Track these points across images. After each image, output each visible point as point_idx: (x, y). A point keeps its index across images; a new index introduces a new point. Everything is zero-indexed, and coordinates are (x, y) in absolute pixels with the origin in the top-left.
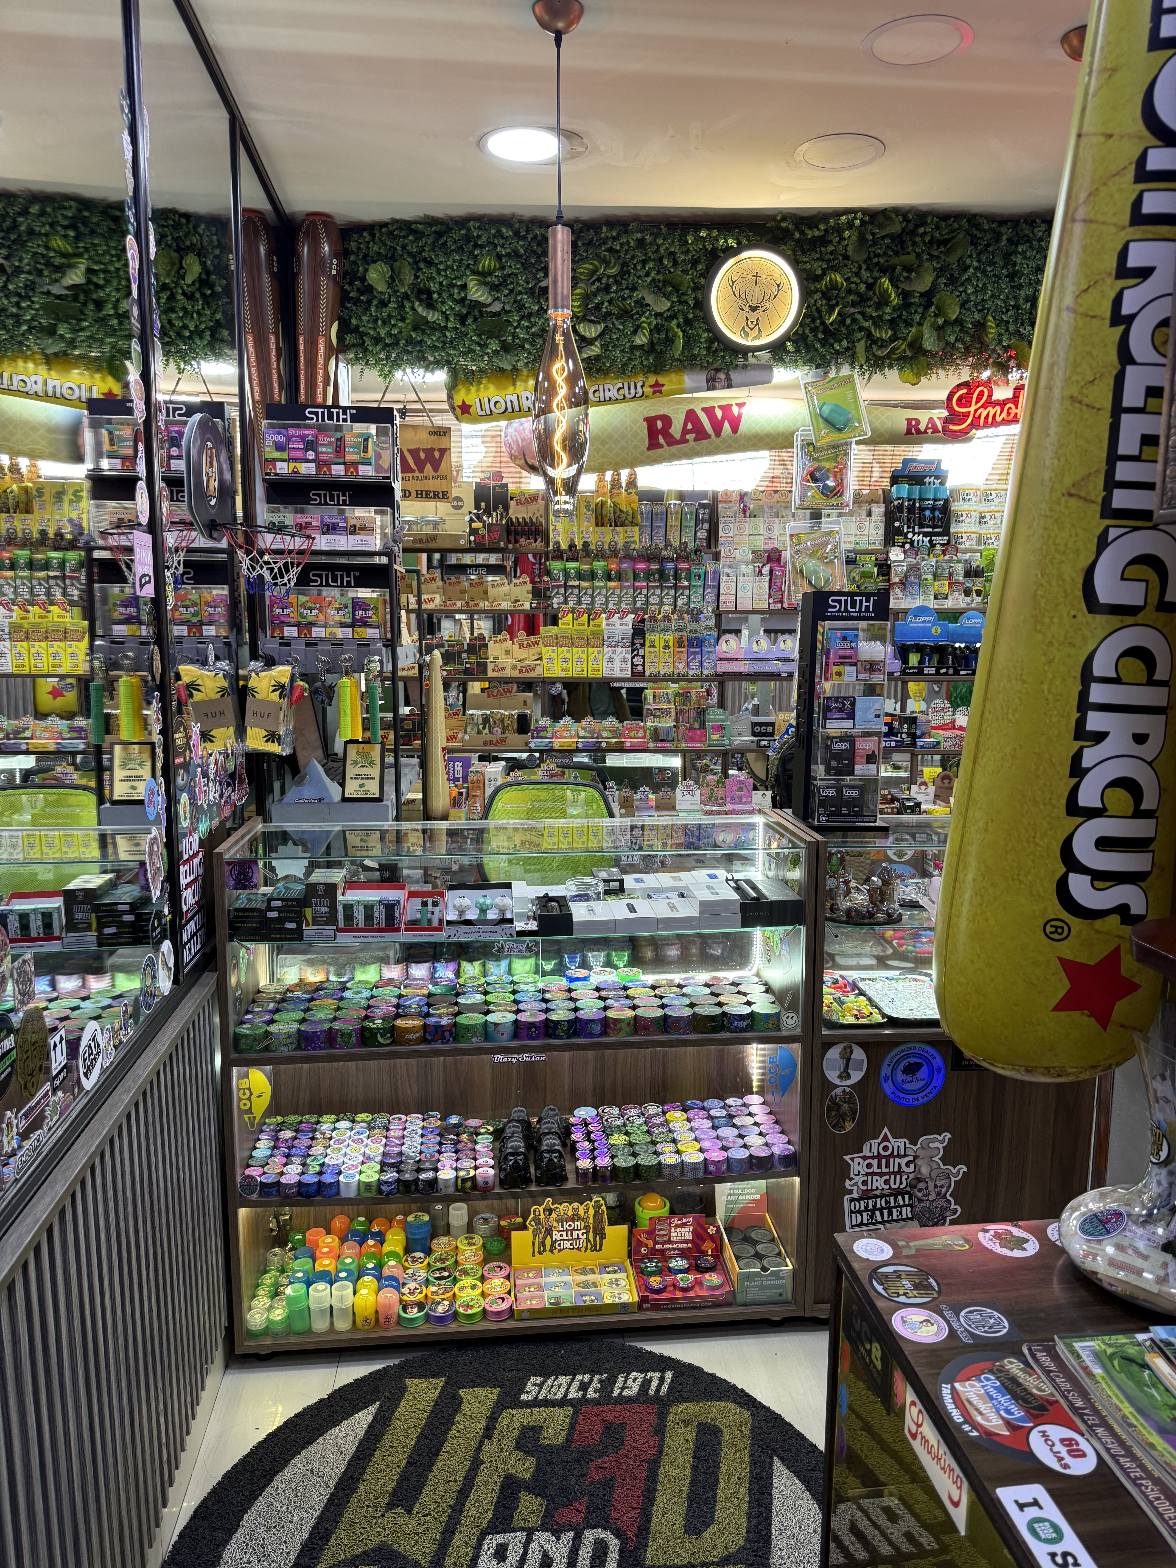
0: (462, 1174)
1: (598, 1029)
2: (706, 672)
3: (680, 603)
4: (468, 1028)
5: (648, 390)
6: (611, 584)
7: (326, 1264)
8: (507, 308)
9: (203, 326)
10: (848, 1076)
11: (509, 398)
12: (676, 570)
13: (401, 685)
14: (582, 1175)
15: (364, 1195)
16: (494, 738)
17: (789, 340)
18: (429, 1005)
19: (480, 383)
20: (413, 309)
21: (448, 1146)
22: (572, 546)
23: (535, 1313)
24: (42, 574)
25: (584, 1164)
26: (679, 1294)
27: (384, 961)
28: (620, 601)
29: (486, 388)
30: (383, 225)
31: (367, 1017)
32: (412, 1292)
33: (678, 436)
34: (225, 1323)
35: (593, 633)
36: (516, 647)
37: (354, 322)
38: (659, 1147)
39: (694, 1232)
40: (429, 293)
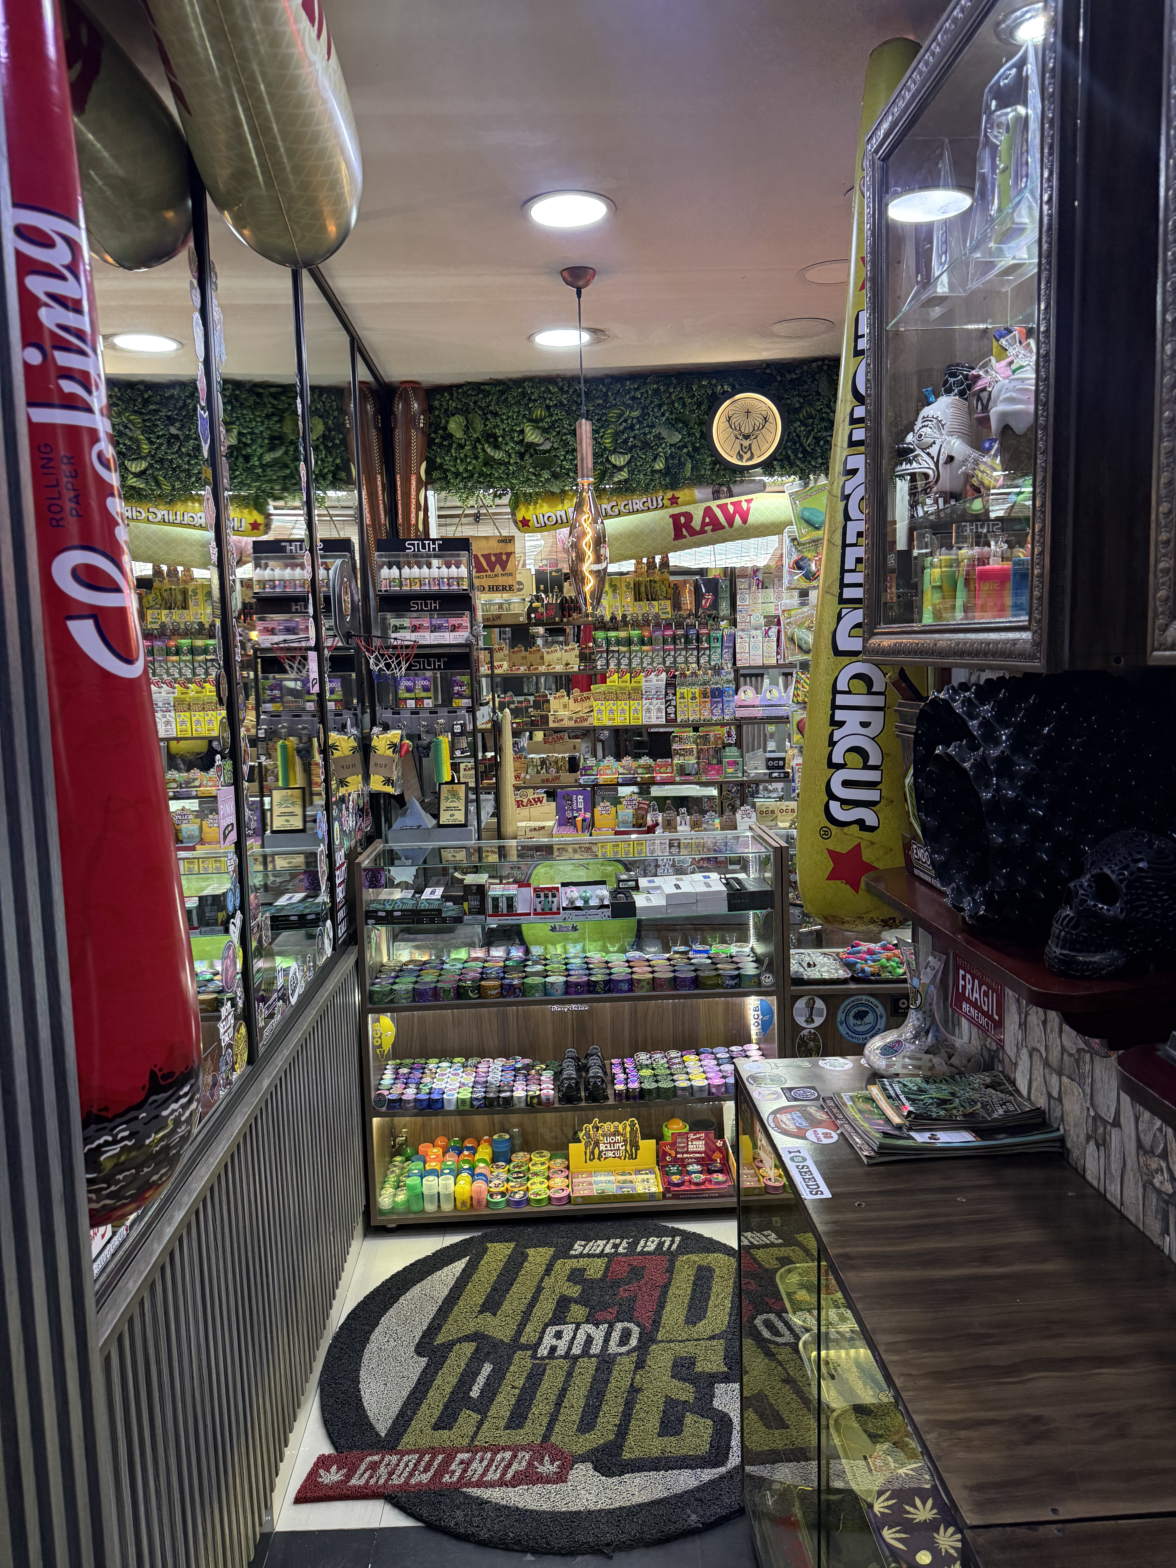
0: (530, 1093)
1: (625, 987)
2: (727, 717)
3: (702, 661)
4: (533, 987)
5: (666, 502)
6: (645, 648)
7: (432, 1165)
8: (556, 446)
9: (326, 470)
10: (813, 1021)
11: (558, 513)
12: (698, 635)
13: (479, 736)
14: (618, 1095)
15: (461, 1108)
16: (550, 777)
17: (776, 459)
18: (504, 972)
19: (536, 503)
20: (484, 450)
21: (521, 1077)
22: (613, 618)
23: (586, 1199)
24: (202, 658)
25: (620, 1087)
26: (693, 1187)
27: (471, 945)
28: (653, 662)
29: (541, 507)
30: (459, 386)
31: (460, 980)
32: (497, 1186)
33: (698, 528)
34: (364, 1203)
35: (633, 689)
36: (571, 701)
37: (438, 460)
38: (675, 1077)
39: (706, 1144)
40: (496, 437)
